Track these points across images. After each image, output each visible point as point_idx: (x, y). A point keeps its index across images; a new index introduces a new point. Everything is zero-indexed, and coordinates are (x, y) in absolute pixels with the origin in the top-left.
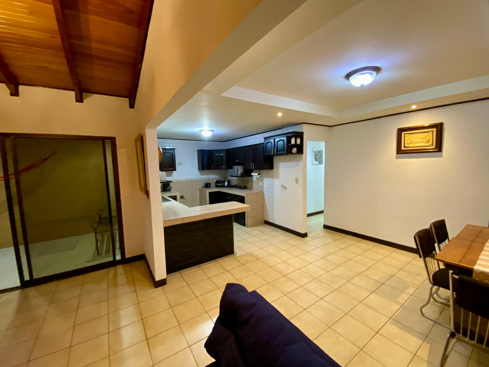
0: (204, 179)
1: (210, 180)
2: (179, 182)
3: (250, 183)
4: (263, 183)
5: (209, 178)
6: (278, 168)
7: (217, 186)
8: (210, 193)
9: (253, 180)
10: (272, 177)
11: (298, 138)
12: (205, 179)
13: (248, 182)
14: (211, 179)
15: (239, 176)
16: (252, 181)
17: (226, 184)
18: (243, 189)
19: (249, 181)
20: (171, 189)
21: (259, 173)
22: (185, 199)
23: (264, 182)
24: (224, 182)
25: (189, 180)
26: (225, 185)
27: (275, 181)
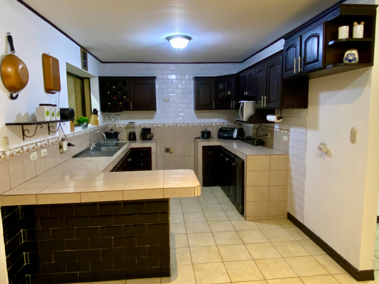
0: (202, 125)
1: (212, 126)
2: (164, 128)
3: (269, 136)
4: (288, 136)
5: (212, 123)
6: (317, 103)
7: (220, 137)
8: (204, 147)
9: (275, 129)
10: (304, 126)
11: (355, 23)
12: (205, 124)
13: (267, 133)
14: (214, 124)
15: (244, 120)
16: (272, 132)
17: (235, 134)
18: (257, 145)
19: (268, 131)
20: (153, 136)
21: (280, 115)
22: (172, 153)
23: (291, 134)
24: (233, 130)
25: (179, 125)
26: (232, 136)
27: (310, 133)
